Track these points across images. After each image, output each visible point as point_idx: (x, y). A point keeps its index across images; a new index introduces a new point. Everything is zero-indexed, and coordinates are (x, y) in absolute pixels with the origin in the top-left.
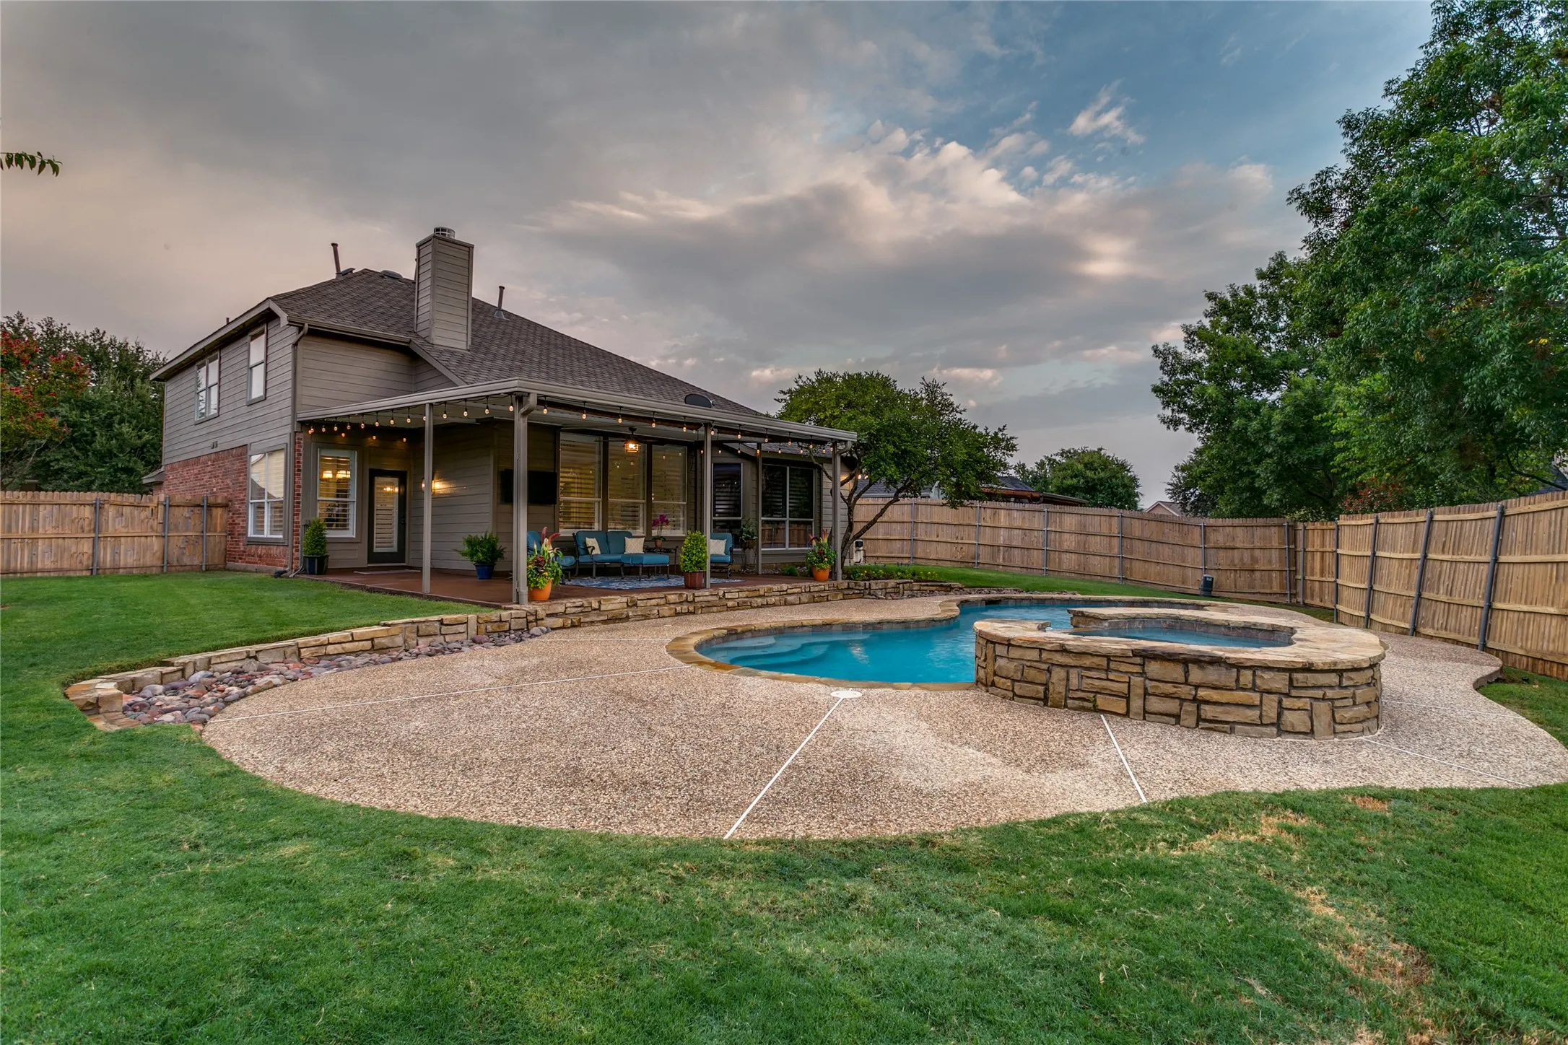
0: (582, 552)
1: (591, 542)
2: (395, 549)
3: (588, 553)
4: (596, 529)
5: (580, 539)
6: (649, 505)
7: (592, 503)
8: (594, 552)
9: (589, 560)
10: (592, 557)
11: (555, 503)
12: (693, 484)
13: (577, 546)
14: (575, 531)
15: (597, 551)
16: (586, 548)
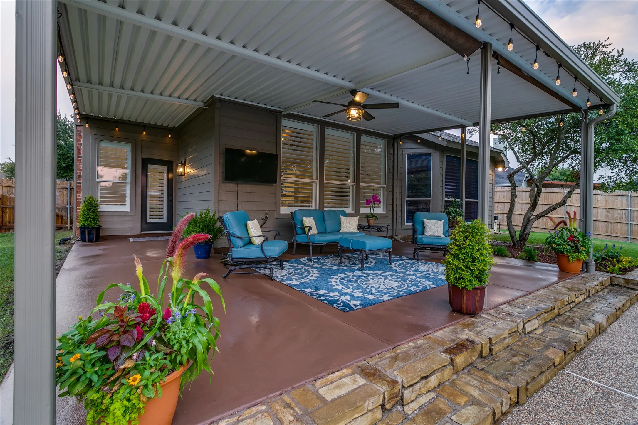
0: (299, 231)
1: (309, 221)
2: (165, 220)
3: (304, 233)
4: (313, 208)
5: (298, 217)
6: (358, 187)
7: (310, 184)
8: (311, 233)
9: (306, 240)
10: (309, 237)
11: (275, 182)
12: (391, 171)
13: (295, 225)
14: (293, 209)
15: (314, 231)
16: (303, 228)
